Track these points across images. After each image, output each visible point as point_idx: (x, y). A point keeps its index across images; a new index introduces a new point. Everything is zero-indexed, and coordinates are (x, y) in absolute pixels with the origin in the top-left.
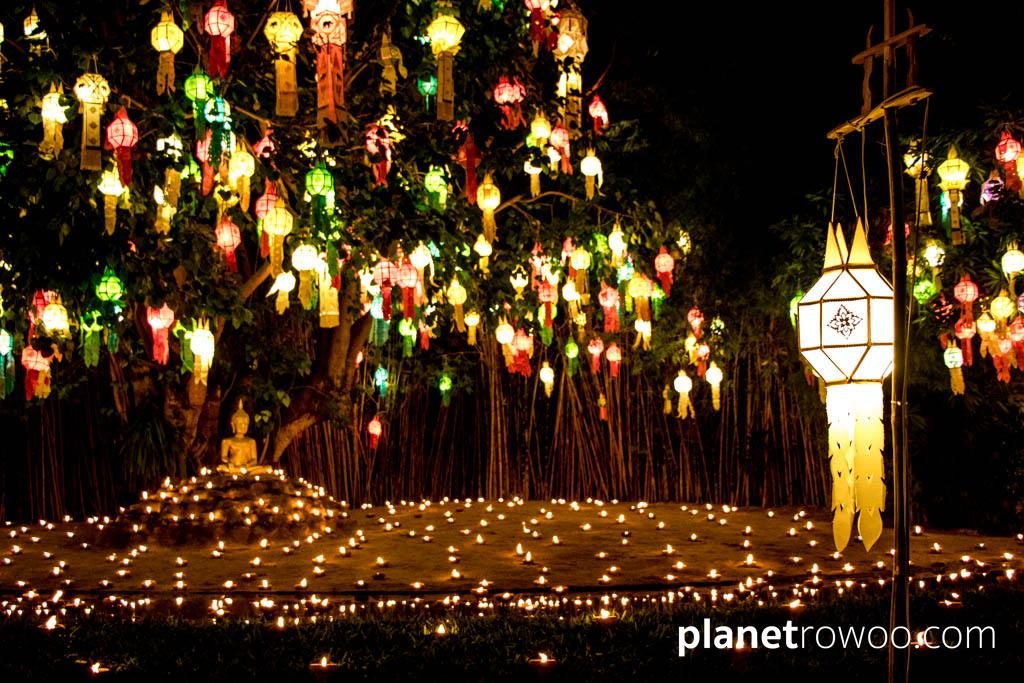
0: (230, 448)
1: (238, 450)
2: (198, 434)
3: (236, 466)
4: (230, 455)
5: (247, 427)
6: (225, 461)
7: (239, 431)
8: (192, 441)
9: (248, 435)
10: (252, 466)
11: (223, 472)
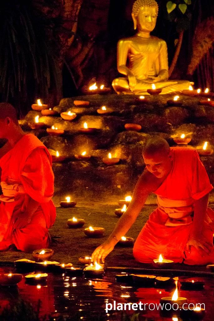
0: (130, 52)
1: (141, 57)
2: (78, 29)
3: (139, 81)
4: (129, 64)
5: (154, 20)
6: (124, 73)
7: (143, 27)
8: (70, 40)
9: (156, 34)
10: (162, 81)
11: (121, 89)
